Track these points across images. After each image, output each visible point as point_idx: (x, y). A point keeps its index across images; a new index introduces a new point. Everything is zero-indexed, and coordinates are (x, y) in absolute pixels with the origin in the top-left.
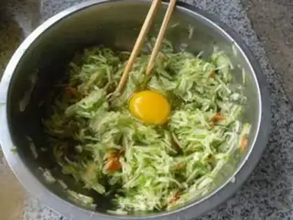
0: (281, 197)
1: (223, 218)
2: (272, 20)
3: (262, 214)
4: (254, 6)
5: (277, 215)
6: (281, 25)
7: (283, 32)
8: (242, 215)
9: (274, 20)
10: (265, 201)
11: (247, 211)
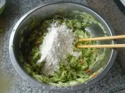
0: (106, 82)
1: (82, 92)
2: (101, 9)
3: (98, 89)
4: (94, 4)
5: (105, 89)
6: (105, 11)
7: (105, 13)
8: (89, 90)
9: (102, 9)
10: (99, 84)
11: (92, 88)
